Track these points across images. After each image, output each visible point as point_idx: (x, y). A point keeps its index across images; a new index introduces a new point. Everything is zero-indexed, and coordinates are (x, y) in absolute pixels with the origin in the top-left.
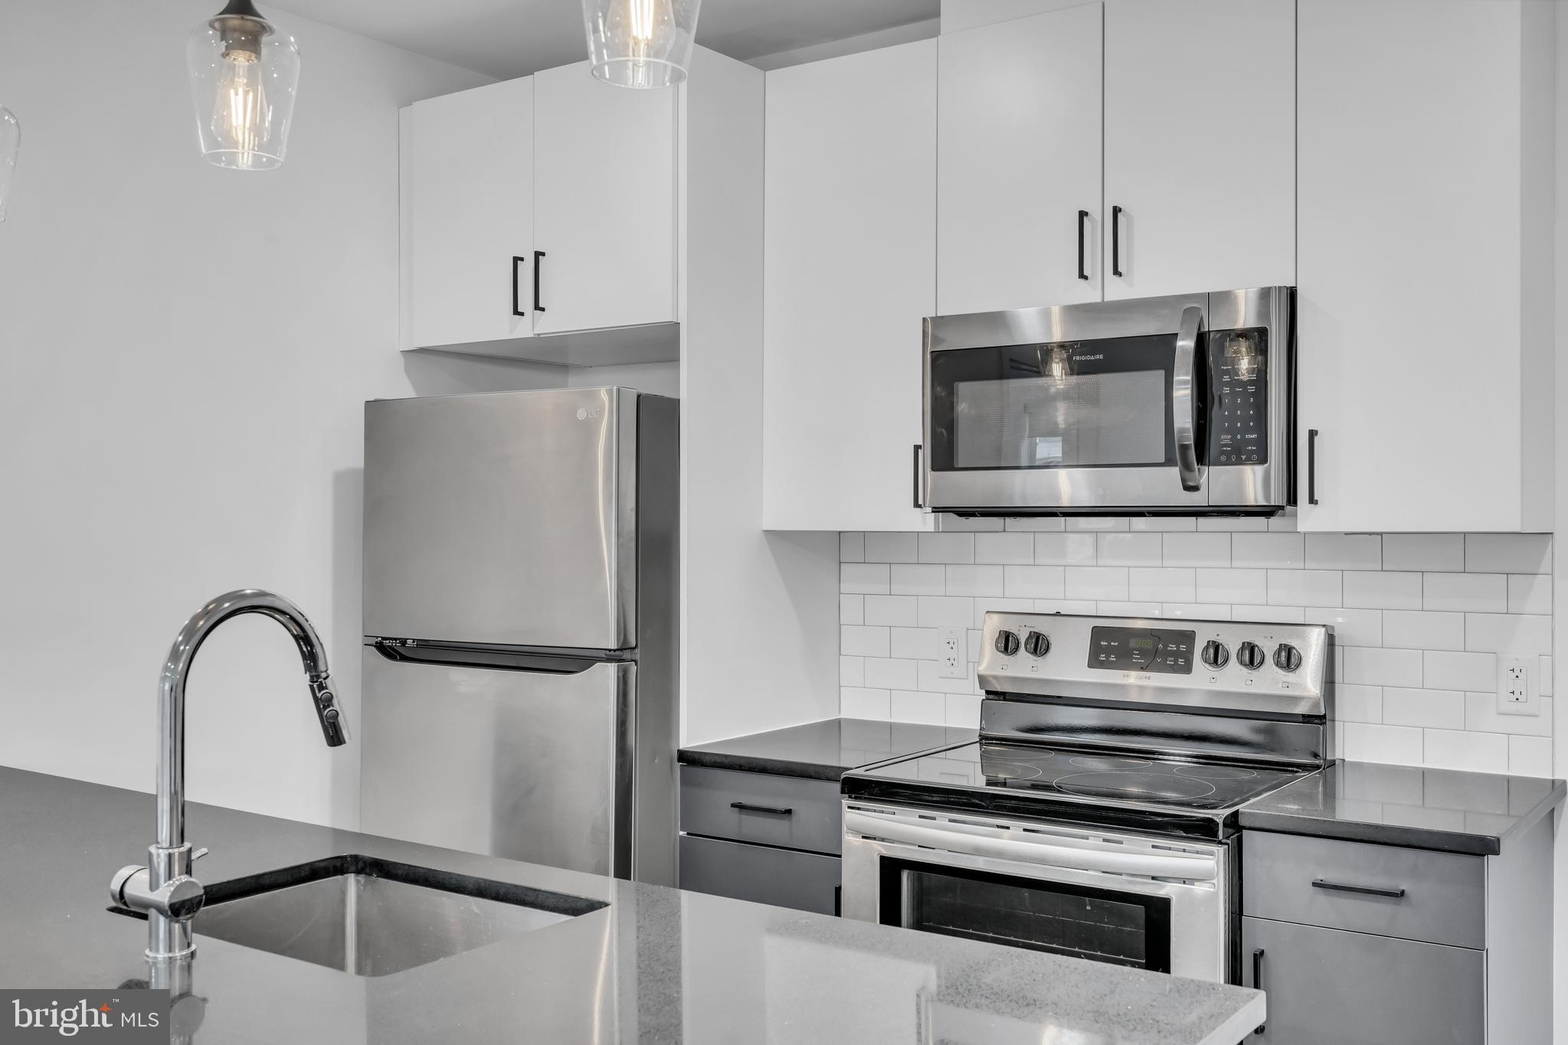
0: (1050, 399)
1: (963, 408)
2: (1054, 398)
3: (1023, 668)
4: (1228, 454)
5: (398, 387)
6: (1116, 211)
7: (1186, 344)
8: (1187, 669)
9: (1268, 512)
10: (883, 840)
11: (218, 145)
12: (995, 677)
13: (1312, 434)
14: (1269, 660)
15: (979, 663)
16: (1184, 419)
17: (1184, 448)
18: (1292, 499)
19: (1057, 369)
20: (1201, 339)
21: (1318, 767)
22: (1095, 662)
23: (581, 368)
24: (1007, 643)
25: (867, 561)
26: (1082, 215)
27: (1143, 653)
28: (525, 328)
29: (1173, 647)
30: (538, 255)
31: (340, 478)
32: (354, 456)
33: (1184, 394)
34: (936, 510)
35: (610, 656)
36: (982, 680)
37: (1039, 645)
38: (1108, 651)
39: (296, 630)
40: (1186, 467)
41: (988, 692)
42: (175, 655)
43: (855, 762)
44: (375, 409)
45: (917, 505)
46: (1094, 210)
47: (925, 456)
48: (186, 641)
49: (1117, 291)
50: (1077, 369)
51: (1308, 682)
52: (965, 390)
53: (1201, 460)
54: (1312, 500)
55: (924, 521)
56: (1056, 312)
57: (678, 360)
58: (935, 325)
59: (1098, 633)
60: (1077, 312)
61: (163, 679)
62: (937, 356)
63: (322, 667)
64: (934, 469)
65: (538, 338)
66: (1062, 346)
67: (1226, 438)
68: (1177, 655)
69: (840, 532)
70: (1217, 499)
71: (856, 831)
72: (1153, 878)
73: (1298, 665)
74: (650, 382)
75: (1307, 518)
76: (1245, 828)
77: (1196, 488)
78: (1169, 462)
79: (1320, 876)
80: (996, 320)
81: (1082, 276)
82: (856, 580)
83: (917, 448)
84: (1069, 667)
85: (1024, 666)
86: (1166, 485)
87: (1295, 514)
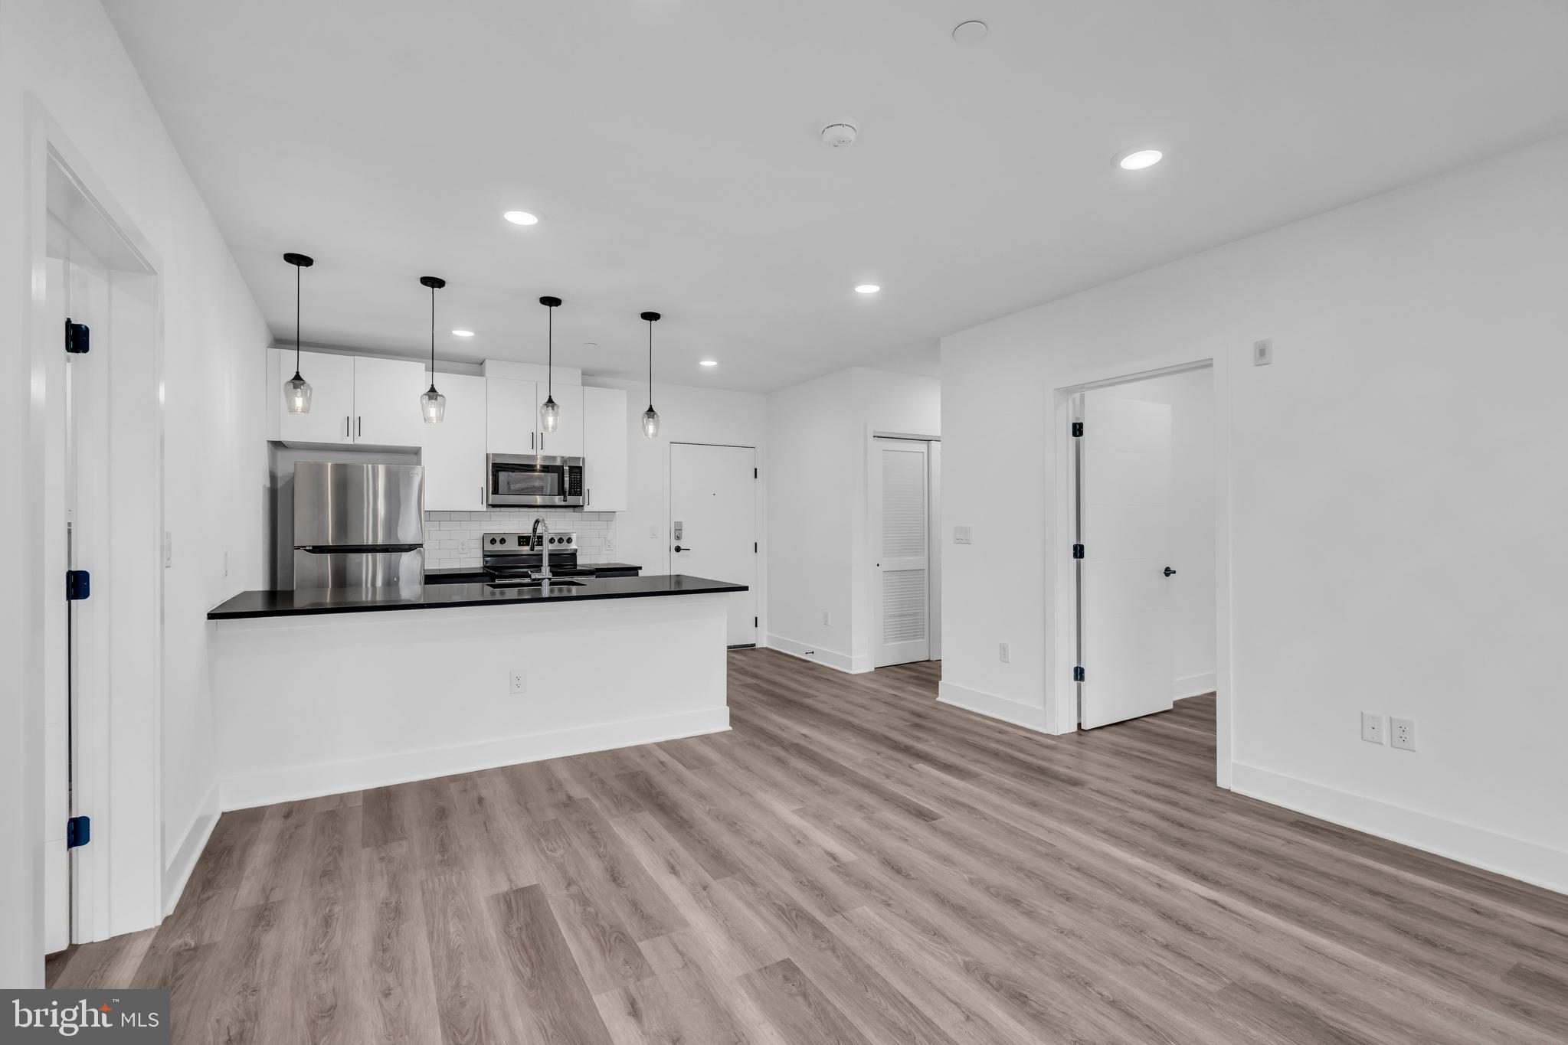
0: (533, 479)
1: (500, 479)
2: (536, 478)
7: (568, 468)
12: (489, 550)
14: (565, 541)
15: (483, 546)
16: (567, 486)
17: (566, 492)
18: (583, 504)
19: (537, 472)
22: (519, 545)
24: (493, 541)
27: (531, 542)
33: (566, 479)
34: (488, 505)
36: (483, 551)
37: (503, 541)
38: (522, 542)
40: (565, 496)
41: (484, 555)
45: (482, 504)
53: (569, 494)
55: (484, 508)
62: (494, 464)
64: (489, 494)
73: (571, 542)
77: (565, 501)
78: (562, 495)
83: (484, 488)
84: (512, 546)
85: (498, 547)
86: (558, 500)
87: (584, 508)
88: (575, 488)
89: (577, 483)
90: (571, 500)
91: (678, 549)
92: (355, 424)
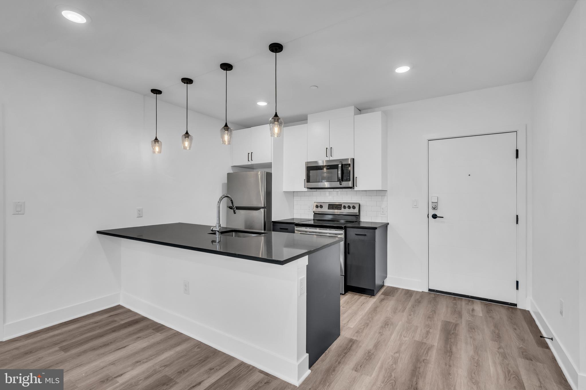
0: (324, 173)
1: (311, 174)
2: (325, 173)
3: (319, 210)
4: (346, 180)
5: (231, 171)
6: (331, 148)
7: (340, 166)
8: (341, 209)
9: (351, 188)
10: (300, 231)
11: (224, 142)
12: (316, 211)
13: (356, 177)
14: (351, 208)
15: (313, 209)
16: (340, 176)
17: (340, 179)
18: (354, 186)
19: (325, 169)
20: (342, 165)
21: (357, 222)
22: (329, 209)
23: (256, 169)
24: (317, 207)
25: (298, 196)
26: (327, 148)
27: (335, 207)
28: (250, 163)
29: (339, 206)
30: (252, 153)
31: (223, 184)
32: (226, 181)
33: (340, 172)
34: (307, 188)
35: (263, 208)
36: (314, 212)
37: (321, 207)
38: (331, 207)
39: (231, 200)
40: (340, 182)
41: (314, 213)
42: (218, 202)
43: (297, 222)
44: (229, 174)
45: (305, 187)
46: (328, 148)
47: (306, 181)
48: (220, 201)
49: (331, 158)
50: (327, 169)
51: (356, 211)
52: (311, 172)
53: (342, 181)
54: (356, 186)
55: (306, 190)
56: (324, 161)
57: (272, 167)
58: (307, 163)
59: (329, 205)
60: (327, 161)
61: (217, 205)
62: (307, 167)
63: (234, 204)
64: (307, 182)
65: (252, 164)
66: (326, 166)
67: (345, 178)
68: (340, 207)
69: (294, 192)
70: (344, 186)
71: (297, 230)
72: (335, 234)
73: (355, 208)
74: (268, 170)
75: (356, 188)
76: (347, 228)
77: (341, 185)
78: (338, 181)
79: (356, 233)
80: (316, 162)
81: (327, 156)
82: (296, 199)
83: (305, 180)
84: (325, 210)
86: (337, 184)
87: (354, 188)
88: (346, 177)
89: (348, 174)
90: (344, 184)
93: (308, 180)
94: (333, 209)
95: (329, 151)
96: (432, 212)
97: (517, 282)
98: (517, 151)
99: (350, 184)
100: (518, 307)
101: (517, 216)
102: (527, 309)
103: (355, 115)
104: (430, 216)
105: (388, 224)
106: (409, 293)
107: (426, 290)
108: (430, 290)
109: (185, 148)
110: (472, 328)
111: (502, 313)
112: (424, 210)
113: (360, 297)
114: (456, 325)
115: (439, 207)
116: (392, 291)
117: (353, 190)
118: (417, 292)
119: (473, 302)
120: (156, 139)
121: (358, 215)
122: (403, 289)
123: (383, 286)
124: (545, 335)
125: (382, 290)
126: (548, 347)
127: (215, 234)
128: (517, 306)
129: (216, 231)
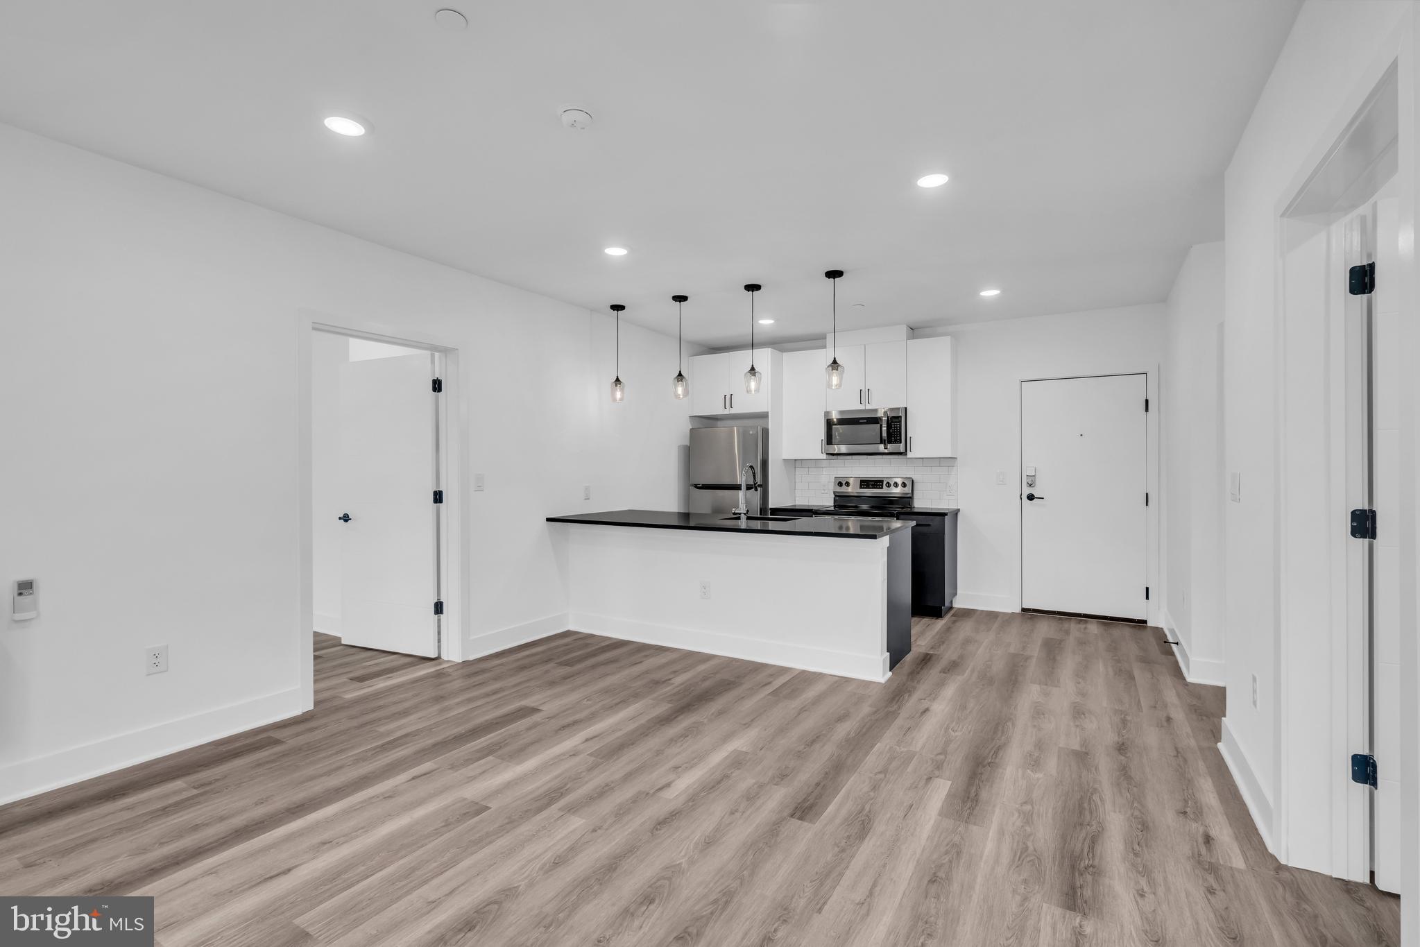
1: (834, 432)
2: (860, 429)
4: (893, 442)
6: (869, 391)
7: (885, 419)
8: (882, 488)
9: (901, 454)
12: (838, 492)
13: (910, 437)
14: (900, 486)
15: (833, 489)
16: (884, 434)
17: (885, 440)
18: (906, 451)
20: (888, 418)
21: (908, 506)
22: (861, 488)
24: (840, 484)
25: (806, 466)
26: (861, 390)
27: (872, 485)
28: (727, 412)
29: (879, 484)
33: (884, 429)
34: (826, 454)
36: (834, 493)
37: (848, 484)
38: (864, 485)
40: (885, 444)
41: (835, 495)
45: (821, 453)
46: (863, 389)
47: (825, 442)
49: (869, 408)
51: (908, 490)
52: (834, 428)
53: (887, 443)
54: (910, 451)
55: (824, 456)
56: (857, 411)
57: (768, 420)
58: (827, 414)
59: (862, 481)
60: (860, 411)
62: (828, 421)
64: (826, 444)
65: (731, 414)
69: (795, 460)
70: (891, 451)
73: (906, 487)
74: (762, 424)
75: (910, 455)
77: (887, 449)
78: (881, 443)
81: (861, 404)
83: (822, 440)
84: (854, 489)
85: (844, 489)
86: (881, 448)
87: (906, 454)
88: (894, 437)
89: (897, 432)
90: (891, 447)
91: (1031, 497)
92: (729, 400)
93: (829, 440)
94: (868, 487)
95: (865, 394)
96: (1027, 491)
97: (1147, 589)
98: (1147, 401)
99: (901, 448)
100: (1148, 625)
101: (1147, 494)
102: (1160, 626)
103: (908, 339)
104: (1024, 497)
105: (959, 510)
106: (992, 616)
107: (1018, 610)
108: (1024, 610)
109: (677, 396)
110: (1082, 643)
111: (1126, 631)
112: (1014, 489)
113: (919, 619)
114: (1061, 641)
115: (1037, 482)
116: (967, 613)
117: (904, 457)
118: (1005, 614)
119: (1086, 622)
120: (618, 380)
121: (910, 497)
122: (982, 611)
123: (951, 608)
124: (1171, 640)
125: (952, 612)
126: (1172, 654)
127: (739, 518)
128: (1146, 623)
129: (740, 514)
